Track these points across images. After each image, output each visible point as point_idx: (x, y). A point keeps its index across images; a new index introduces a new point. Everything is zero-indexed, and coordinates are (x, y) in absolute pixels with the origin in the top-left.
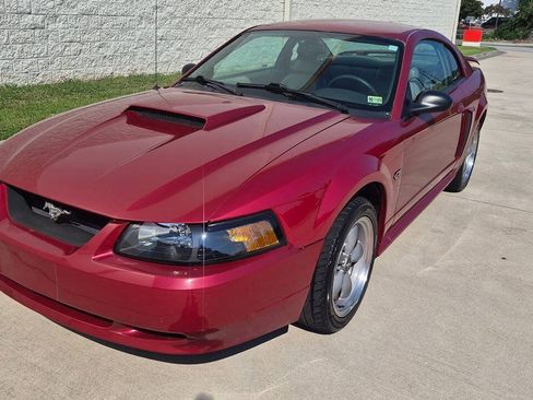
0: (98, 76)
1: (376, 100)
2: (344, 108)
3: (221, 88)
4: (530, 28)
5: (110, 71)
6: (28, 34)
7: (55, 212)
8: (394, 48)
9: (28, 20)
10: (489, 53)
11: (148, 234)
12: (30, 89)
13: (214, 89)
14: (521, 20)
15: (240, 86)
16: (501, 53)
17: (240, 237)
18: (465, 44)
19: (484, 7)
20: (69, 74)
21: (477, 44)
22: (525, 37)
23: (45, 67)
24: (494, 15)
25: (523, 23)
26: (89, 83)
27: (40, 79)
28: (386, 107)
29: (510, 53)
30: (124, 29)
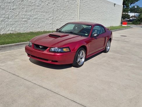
0: (37, 31)
1: (87, 34)
2: (82, 35)
3: (63, 32)
4: (141, 21)
5: (39, 30)
6: (24, 22)
7: (41, 47)
8: (90, 27)
9: (24, 20)
10: (129, 28)
11: (53, 49)
12: (24, 33)
13: (62, 33)
14: (138, 20)
15: (66, 32)
16: (132, 28)
17: (65, 50)
18: (123, 25)
19: (131, 16)
20: (31, 31)
21: (126, 26)
22: (140, 24)
23: (26, 29)
24: (133, 18)
25: (139, 20)
26: (35, 32)
27: (25, 31)
28: (88, 35)
29: (134, 28)
30: (43, 21)
